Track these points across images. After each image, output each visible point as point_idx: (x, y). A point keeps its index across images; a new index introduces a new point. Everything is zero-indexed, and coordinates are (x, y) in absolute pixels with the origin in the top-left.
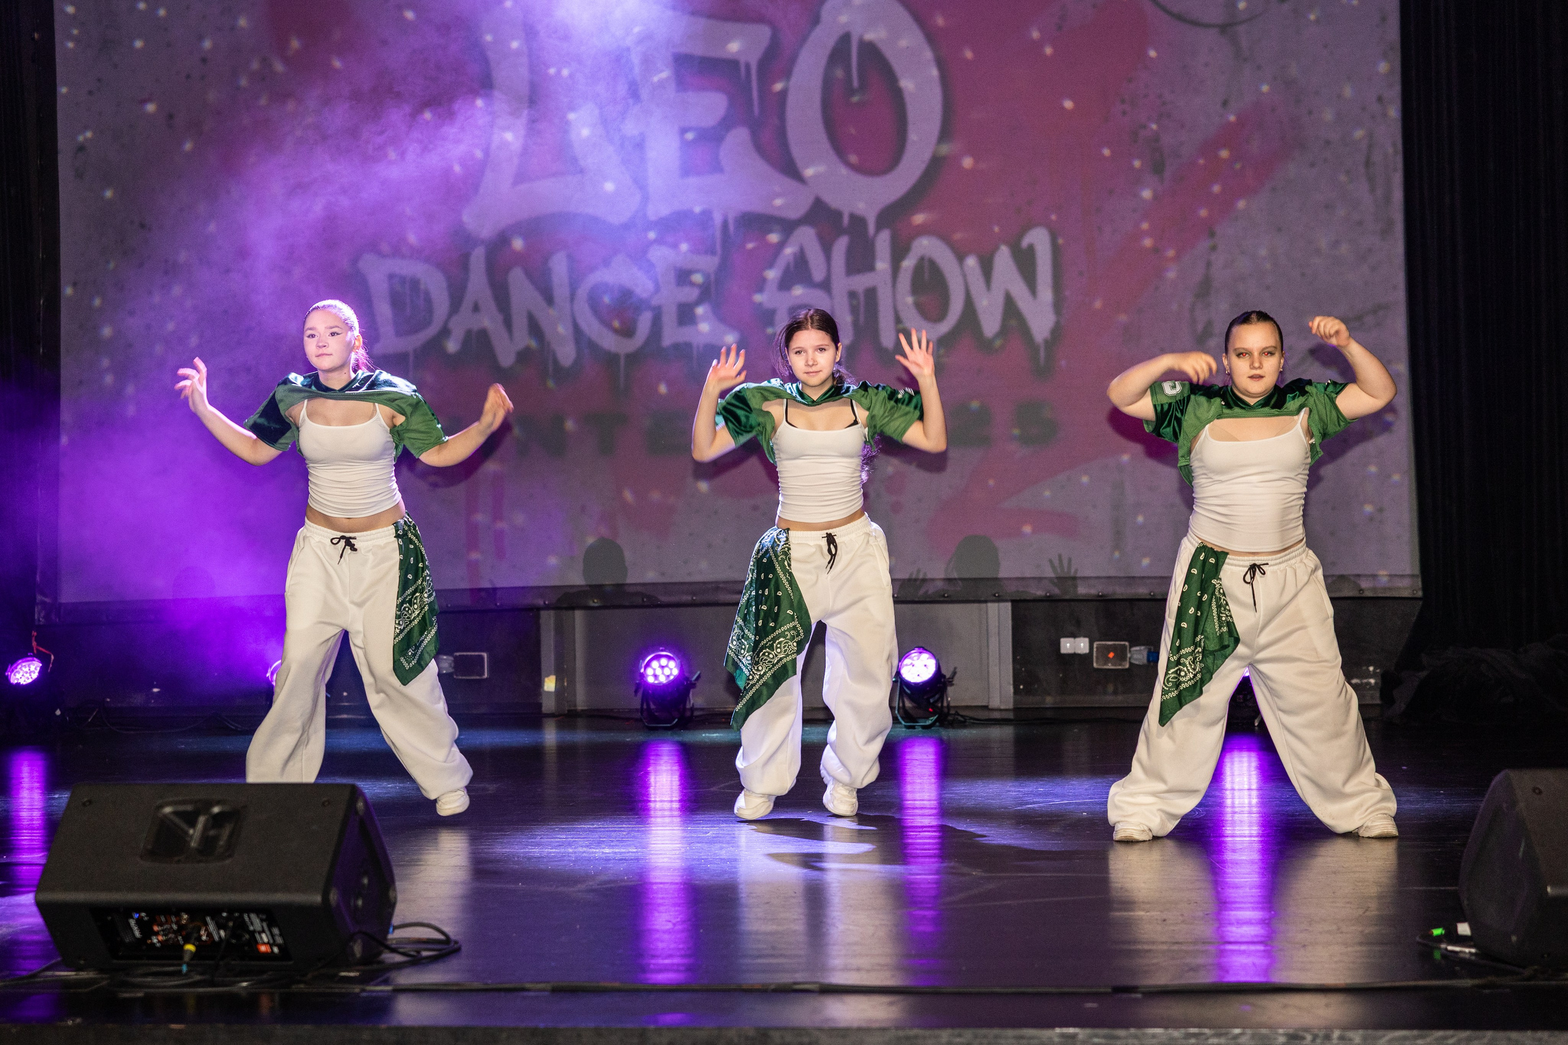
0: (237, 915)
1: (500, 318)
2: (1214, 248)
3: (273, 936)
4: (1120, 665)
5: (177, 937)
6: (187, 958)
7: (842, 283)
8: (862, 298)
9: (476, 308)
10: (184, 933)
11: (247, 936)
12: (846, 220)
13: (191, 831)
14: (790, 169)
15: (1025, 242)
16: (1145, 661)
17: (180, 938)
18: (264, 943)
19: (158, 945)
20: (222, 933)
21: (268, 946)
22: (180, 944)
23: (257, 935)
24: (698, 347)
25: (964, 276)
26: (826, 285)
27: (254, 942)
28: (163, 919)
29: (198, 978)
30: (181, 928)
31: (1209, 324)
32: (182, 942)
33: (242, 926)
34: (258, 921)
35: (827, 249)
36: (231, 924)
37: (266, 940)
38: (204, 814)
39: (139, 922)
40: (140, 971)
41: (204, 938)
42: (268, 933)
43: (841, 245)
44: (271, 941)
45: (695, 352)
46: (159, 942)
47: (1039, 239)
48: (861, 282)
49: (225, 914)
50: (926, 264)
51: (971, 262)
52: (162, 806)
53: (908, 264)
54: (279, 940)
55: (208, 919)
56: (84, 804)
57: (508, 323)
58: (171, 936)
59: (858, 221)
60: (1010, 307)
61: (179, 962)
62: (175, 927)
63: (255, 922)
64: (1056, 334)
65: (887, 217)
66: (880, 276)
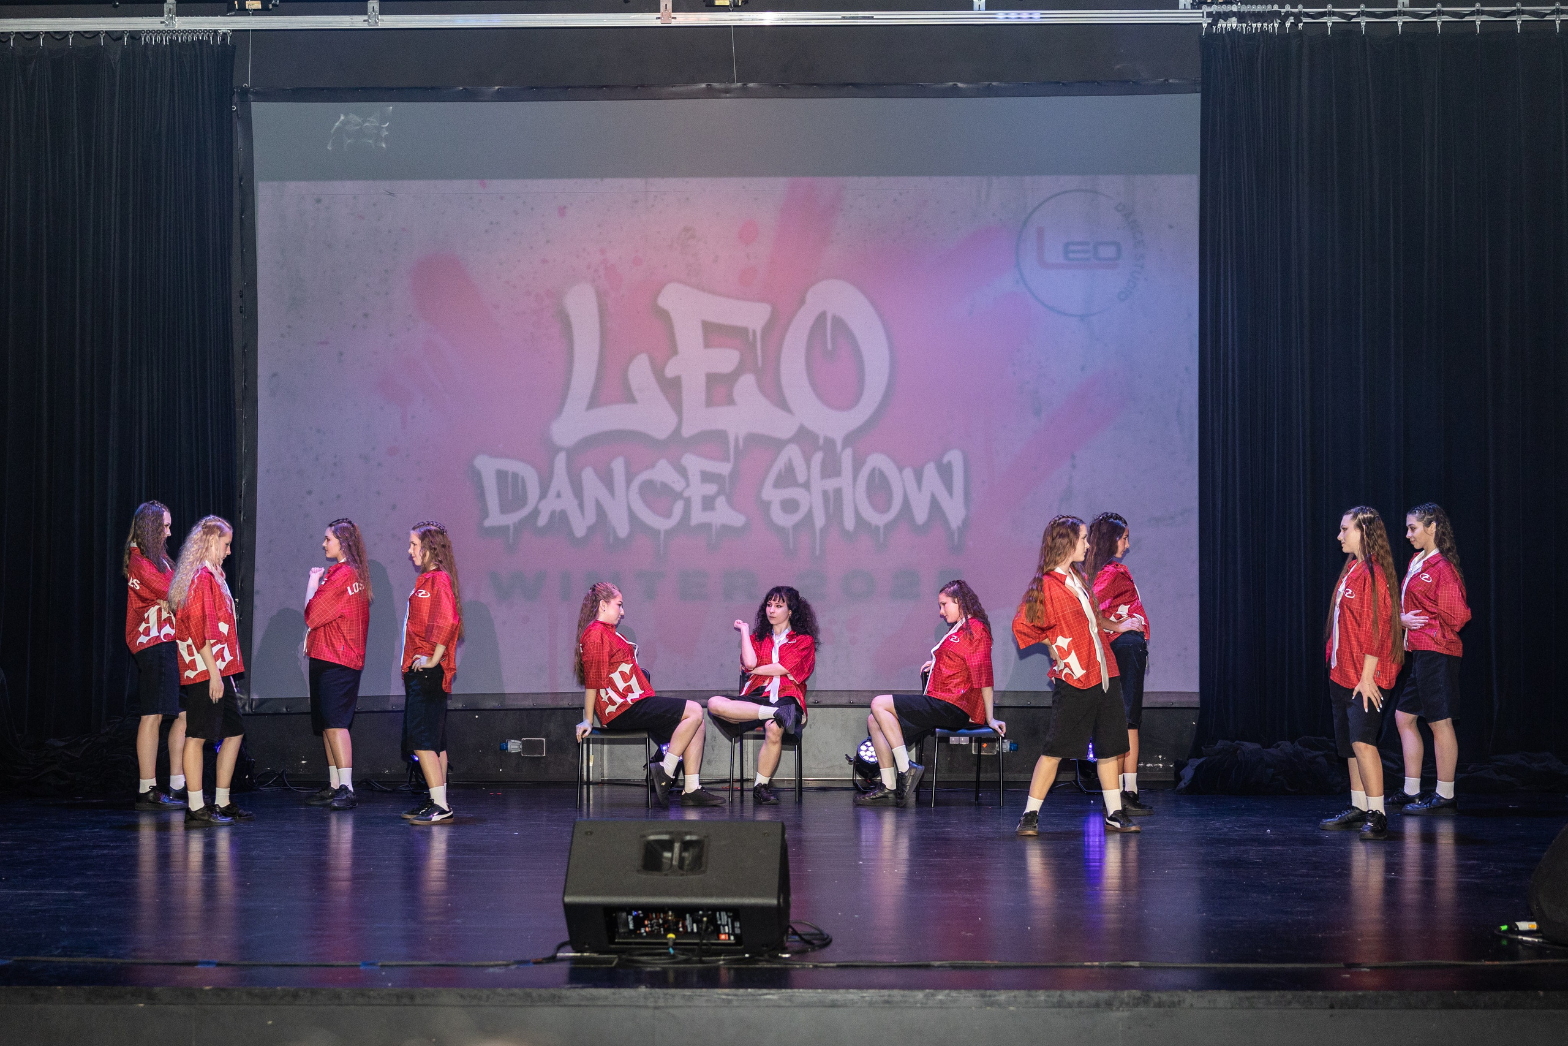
0: (710, 912)
1: (575, 502)
2: (1074, 467)
3: (733, 928)
4: (991, 753)
5: (660, 929)
6: (671, 943)
7: (819, 485)
8: (831, 495)
9: (559, 495)
10: (666, 926)
11: (712, 928)
12: (821, 442)
13: (667, 855)
14: (782, 404)
15: (945, 460)
16: (1009, 751)
17: (662, 929)
18: (725, 933)
19: (645, 934)
20: (695, 925)
21: (727, 935)
22: (661, 934)
23: (722, 927)
24: (716, 526)
25: (903, 481)
26: (807, 486)
27: (717, 931)
28: (654, 916)
29: (684, 957)
30: (666, 921)
32: (662, 932)
33: (713, 920)
34: (726, 917)
35: (808, 460)
36: (705, 919)
37: (727, 931)
38: (678, 842)
39: (635, 919)
40: (637, 952)
41: (681, 929)
42: (730, 926)
43: (818, 458)
44: (731, 932)
45: (714, 530)
46: (646, 931)
47: (955, 457)
48: (831, 484)
49: (701, 912)
50: (877, 472)
51: (908, 473)
52: (644, 836)
53: (865, 472)
54: (738, 931)
55: (688, 916)
56: (586, 833)
57: (581, 506)
58: (656, 927)
59: (830, 443)
60: (935, 504)
61: (666, 947)
62: (661, 921)
63: (723, 918)
64: (966, 523)
65: (850, 439)
66: (844, 480)
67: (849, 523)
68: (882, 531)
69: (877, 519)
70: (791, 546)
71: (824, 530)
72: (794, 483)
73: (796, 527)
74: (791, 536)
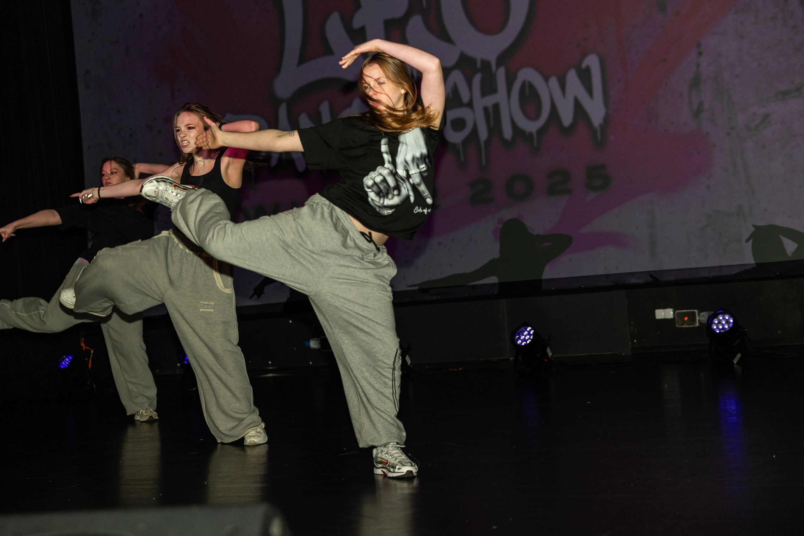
2: (700, 54)
7: (480, 103)
8: (491, 110)
12: (479, 64)
14: (446, 36)
15: (584, 65)
25: (550, 89)
31: (701, 104)
35: (469, 83)
43: (477, 80)
47: (592, 61)
48: (490, 101)
50: (526, 84)
51: (554, 82)
53: (517, 87)
59: (486, 64)
60: (578, 107)
64: (607, 120)
65: (503, 58)
66: (500, 97)
67: (508, 133)
68: (535, 135)
69: (531, 127)
70: (462, 159)
71: (487, 142)
72: (461, 104)
73: (466, 142)
74: (461, 149)
